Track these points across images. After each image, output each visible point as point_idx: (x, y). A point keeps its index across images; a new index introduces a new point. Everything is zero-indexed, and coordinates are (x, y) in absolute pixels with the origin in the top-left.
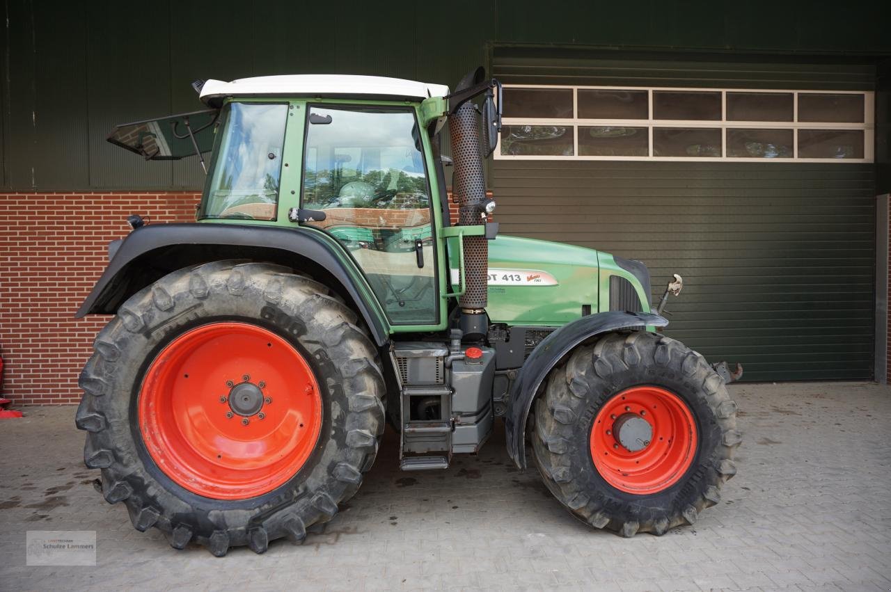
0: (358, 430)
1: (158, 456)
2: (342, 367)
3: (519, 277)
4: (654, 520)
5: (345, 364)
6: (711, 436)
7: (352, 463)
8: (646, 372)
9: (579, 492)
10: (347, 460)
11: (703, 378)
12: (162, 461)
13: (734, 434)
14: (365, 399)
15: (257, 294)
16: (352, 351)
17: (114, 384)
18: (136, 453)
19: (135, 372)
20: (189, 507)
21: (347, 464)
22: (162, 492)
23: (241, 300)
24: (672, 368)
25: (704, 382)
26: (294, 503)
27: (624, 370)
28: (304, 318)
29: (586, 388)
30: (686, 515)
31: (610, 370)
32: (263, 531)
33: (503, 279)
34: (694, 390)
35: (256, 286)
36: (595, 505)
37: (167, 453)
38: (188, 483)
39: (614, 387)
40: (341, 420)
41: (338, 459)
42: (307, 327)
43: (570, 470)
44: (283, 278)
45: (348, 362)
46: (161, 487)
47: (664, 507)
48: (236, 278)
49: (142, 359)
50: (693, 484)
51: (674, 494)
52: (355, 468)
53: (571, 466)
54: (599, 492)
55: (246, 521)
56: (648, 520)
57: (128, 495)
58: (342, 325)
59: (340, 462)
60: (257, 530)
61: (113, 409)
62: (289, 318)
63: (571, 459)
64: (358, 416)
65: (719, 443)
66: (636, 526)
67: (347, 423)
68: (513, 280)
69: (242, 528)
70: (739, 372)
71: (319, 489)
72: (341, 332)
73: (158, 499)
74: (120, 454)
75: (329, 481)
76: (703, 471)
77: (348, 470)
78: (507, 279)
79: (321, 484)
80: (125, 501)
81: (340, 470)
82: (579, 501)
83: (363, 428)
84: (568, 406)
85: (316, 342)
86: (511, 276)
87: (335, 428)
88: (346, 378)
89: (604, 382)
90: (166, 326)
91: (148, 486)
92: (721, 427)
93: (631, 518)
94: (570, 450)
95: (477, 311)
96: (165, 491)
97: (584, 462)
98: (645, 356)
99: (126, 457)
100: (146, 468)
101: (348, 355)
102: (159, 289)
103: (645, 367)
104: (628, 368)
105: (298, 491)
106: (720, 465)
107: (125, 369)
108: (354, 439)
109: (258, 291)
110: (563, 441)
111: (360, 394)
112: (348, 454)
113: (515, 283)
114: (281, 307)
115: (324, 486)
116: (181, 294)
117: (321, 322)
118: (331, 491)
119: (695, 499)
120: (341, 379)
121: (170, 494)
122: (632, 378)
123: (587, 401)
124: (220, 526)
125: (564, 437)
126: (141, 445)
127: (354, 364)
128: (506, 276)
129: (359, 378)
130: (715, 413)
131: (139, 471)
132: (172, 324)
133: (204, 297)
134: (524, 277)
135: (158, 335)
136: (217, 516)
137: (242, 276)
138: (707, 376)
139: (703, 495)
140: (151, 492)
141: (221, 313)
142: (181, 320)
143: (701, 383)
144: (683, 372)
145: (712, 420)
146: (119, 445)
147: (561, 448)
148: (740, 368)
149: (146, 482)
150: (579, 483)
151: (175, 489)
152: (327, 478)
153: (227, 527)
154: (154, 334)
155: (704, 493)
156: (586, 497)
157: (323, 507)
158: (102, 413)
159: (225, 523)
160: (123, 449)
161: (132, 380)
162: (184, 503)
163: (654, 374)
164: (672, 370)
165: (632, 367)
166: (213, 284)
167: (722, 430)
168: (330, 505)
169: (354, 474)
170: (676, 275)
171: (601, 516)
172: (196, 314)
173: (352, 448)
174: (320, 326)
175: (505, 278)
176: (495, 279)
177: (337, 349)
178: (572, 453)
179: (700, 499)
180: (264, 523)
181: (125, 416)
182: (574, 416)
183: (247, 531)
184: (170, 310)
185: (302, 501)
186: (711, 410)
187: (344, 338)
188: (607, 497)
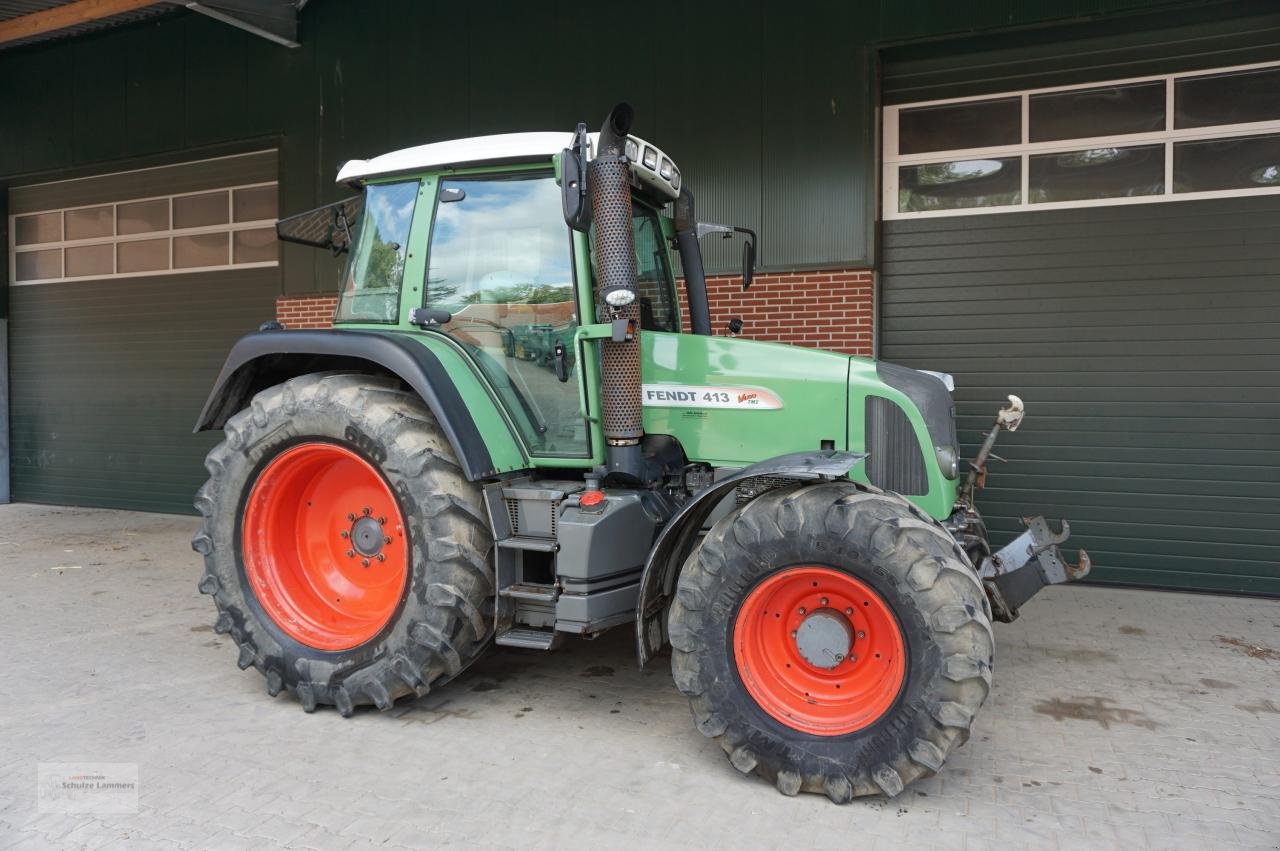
0: (440, 585)
1: (260, 589)
2: (422, 503)
3: (726, 396)
4: (825, 775)
5: (426, 501)
6: (923, 659)
7: (435, 625)
8: (812, 545)
9: (713, 712)
10: (427, 621)
11: (909, 563)
12: (263, 595)
13: (964, 661)
14: (448, 546)
15: (340, 412)
16: (436, 485)
17: (219, 504)
18: (238, 583)
19: (238, 494)
20: (281, 649)
21: (428, 626)
22: (258, 629)
23: (326, 418)
24: (853, 541)
25: (909, 570)
26: (374, 663)
27: (777, 538)
28: (385, 441)
29: (721, 560)
30: (879, 780)
31: (756, 537)
32: (343, 691)
33: (704, 398)
34: (893, 581)
35: (340, 402)
36: (736, 736)
37: (273, 586)
38: (285, 624)
39: (762, 563)
40: (422, 569)
41: (418, 617)
42: (388, 453)
43: (699, 677)
44: (366, 393)
45: (429, 499)
46: (258, 624)
47: (842, 760)
48: (323, 394)
49: (243, 480)
50: (892, 733)
51: (862, 743)
52: (437, 632)
53: (700, 672)
54: (741, 717)
55: (328, 676)
56: (814, 774)
57: (230, 627)
58: (424, 452)
59: (420, 621)
60: (338, 688)
61: (219, 533)
62: (371, 443)
63: (700, 661)
64: (438, 566)
65: (937, 674)
66: (796, 781)
67: (426, 574)
68: (718, 400)
69: (324, 683)
70: (1082, 565)
71: (398, 651)
72: (423, 460)
73: (254, 637)
74: (223, 582)
75: (410, 643)
76: (910, 715)
77: (428, 632)
78: (710, 400)
79: (400, 645)
80: (230, 632)
81: (420, 631)
82: (713, 725)
83: (447, 583)
84: (698, 584)
85: (396, 472)
86: (716, 395)
87: (416, 579)
88: (427, 518)
89: (746, 553)
90: (262, 445)
91: (246, 620)
92: (940, 646)
93: (789, 766)
94: (699, 649)
95: (621, 443)
96: (261, 628)
97: (720, 670)
98: (811, 520)
99: (229, 586)
100: (246, 600)
101: (430, 489)
102: (257, 403)
103: (810, 537)
104: (783, 536)
105: (378, 649)
106: (939, 710)
107: (228, 489)
108: (434, 595)
109: (342, 407)
110: (688, 633)
111: (442, 539)
112: (428, 613)
113: (722, 405)
114: (363, 428)
115: (403, 648)
116: (275, 410)
117: (402, 447)
118: (411, 655)
119: (894, 757)
120: (421, 518)
121: (265, 632)
122: (790, 551)
123: (723, 580)
124: (305, 677)
125: (691, 629)
126: (244, 575)
127: (436, 502)
128: (708, 394)
129: (442, 519)
130: (928, 622)
131: (239, 602)
132: (267, 443)
133: (293, 413)
134: (734, 396)
135: (257, 454)
136: (303, 665)
137: (328, 391)
138: (918, 561)
139: (907, 752)
140: (249, 627)
141: (311, 433)
142: (276, 439)
143: (904, 571)
144: (870, 551)
145: (923, 634)
146: (223, 572)
147: (686, 643)
148: (1085, 558)
149: (245, 616)
150: (713, 699)
151: (271, 627)
152: (406, 638)
153: (311, 680)
154: (251, 453)
155: (910, 751)
156: (723, 722)
157: (403, 674)
158: (210, 537)
159: (309, 675)
160: (226, 576)
161: (235, 502)
162: (277, 645)
163: (825, 548)
164: (854, 545)
165: (790, 534)
166: (302, 399)
167: (942, 651)
168: (410, 673)
169: (435, 639)
170: (1012, 398)
171: (744, 755)
172: (287, 433)
173: (433, 606)
174: (402, 453)
175: (708, 397)
176: (693, 399)
177: (417, 482)
178: (702, 653)
179: (903, 759)
180: (346, 681)
181: (230, 540)
182: (703, 600)
183: (329, 687)
184: (265, 426)
185: (383, 661)
186: (922, 617)
187: (427, 468)
188: (754, 727)
